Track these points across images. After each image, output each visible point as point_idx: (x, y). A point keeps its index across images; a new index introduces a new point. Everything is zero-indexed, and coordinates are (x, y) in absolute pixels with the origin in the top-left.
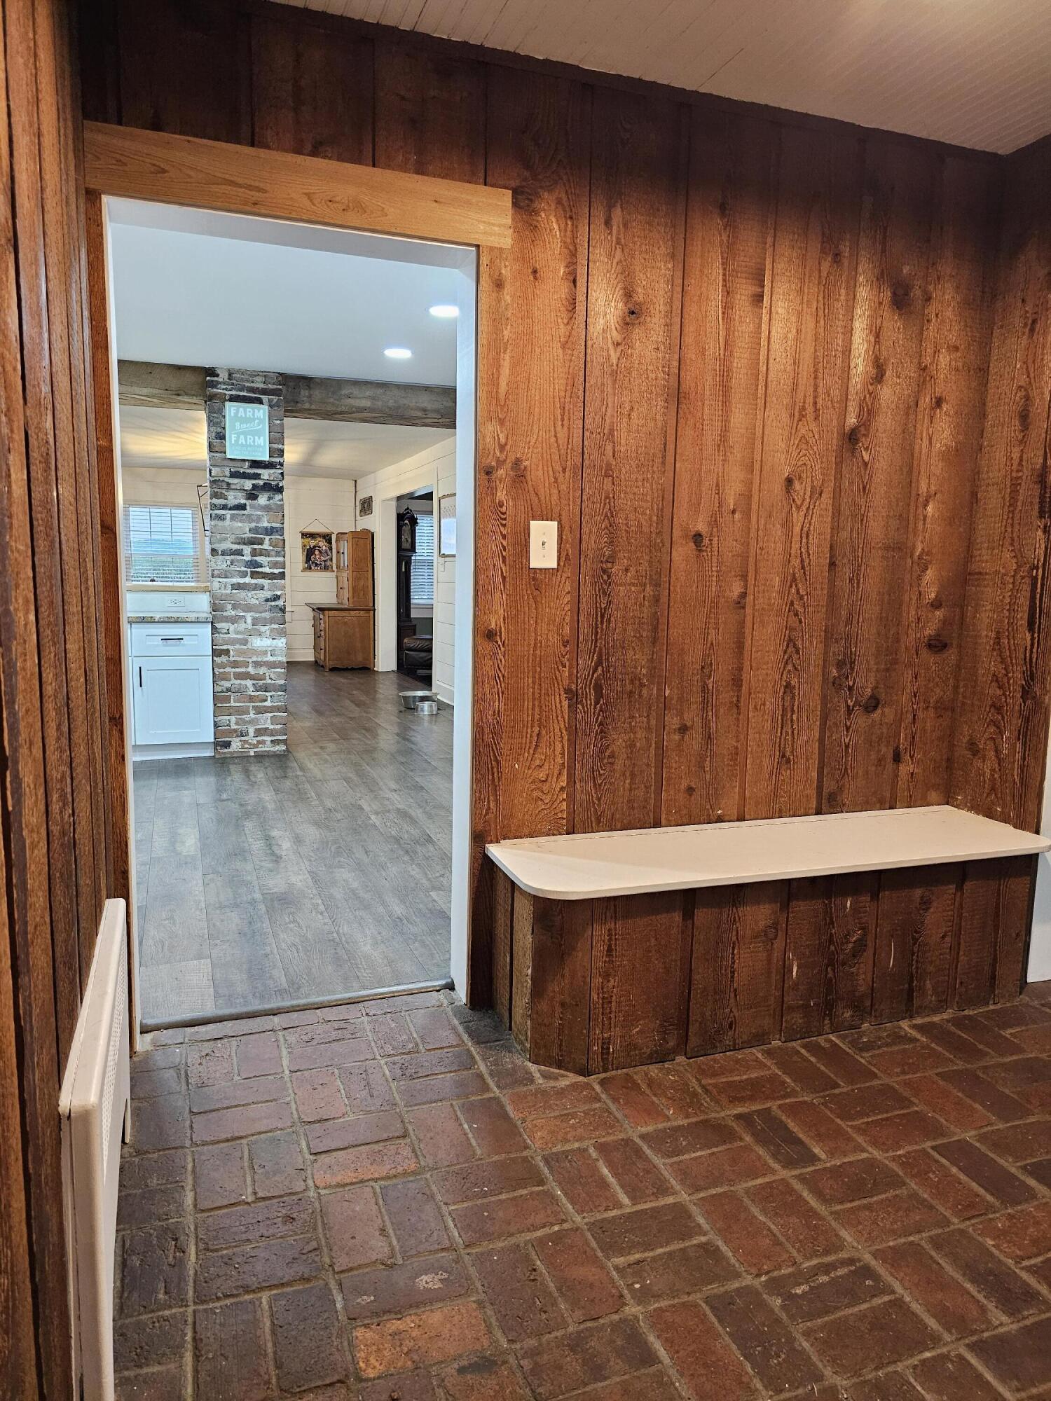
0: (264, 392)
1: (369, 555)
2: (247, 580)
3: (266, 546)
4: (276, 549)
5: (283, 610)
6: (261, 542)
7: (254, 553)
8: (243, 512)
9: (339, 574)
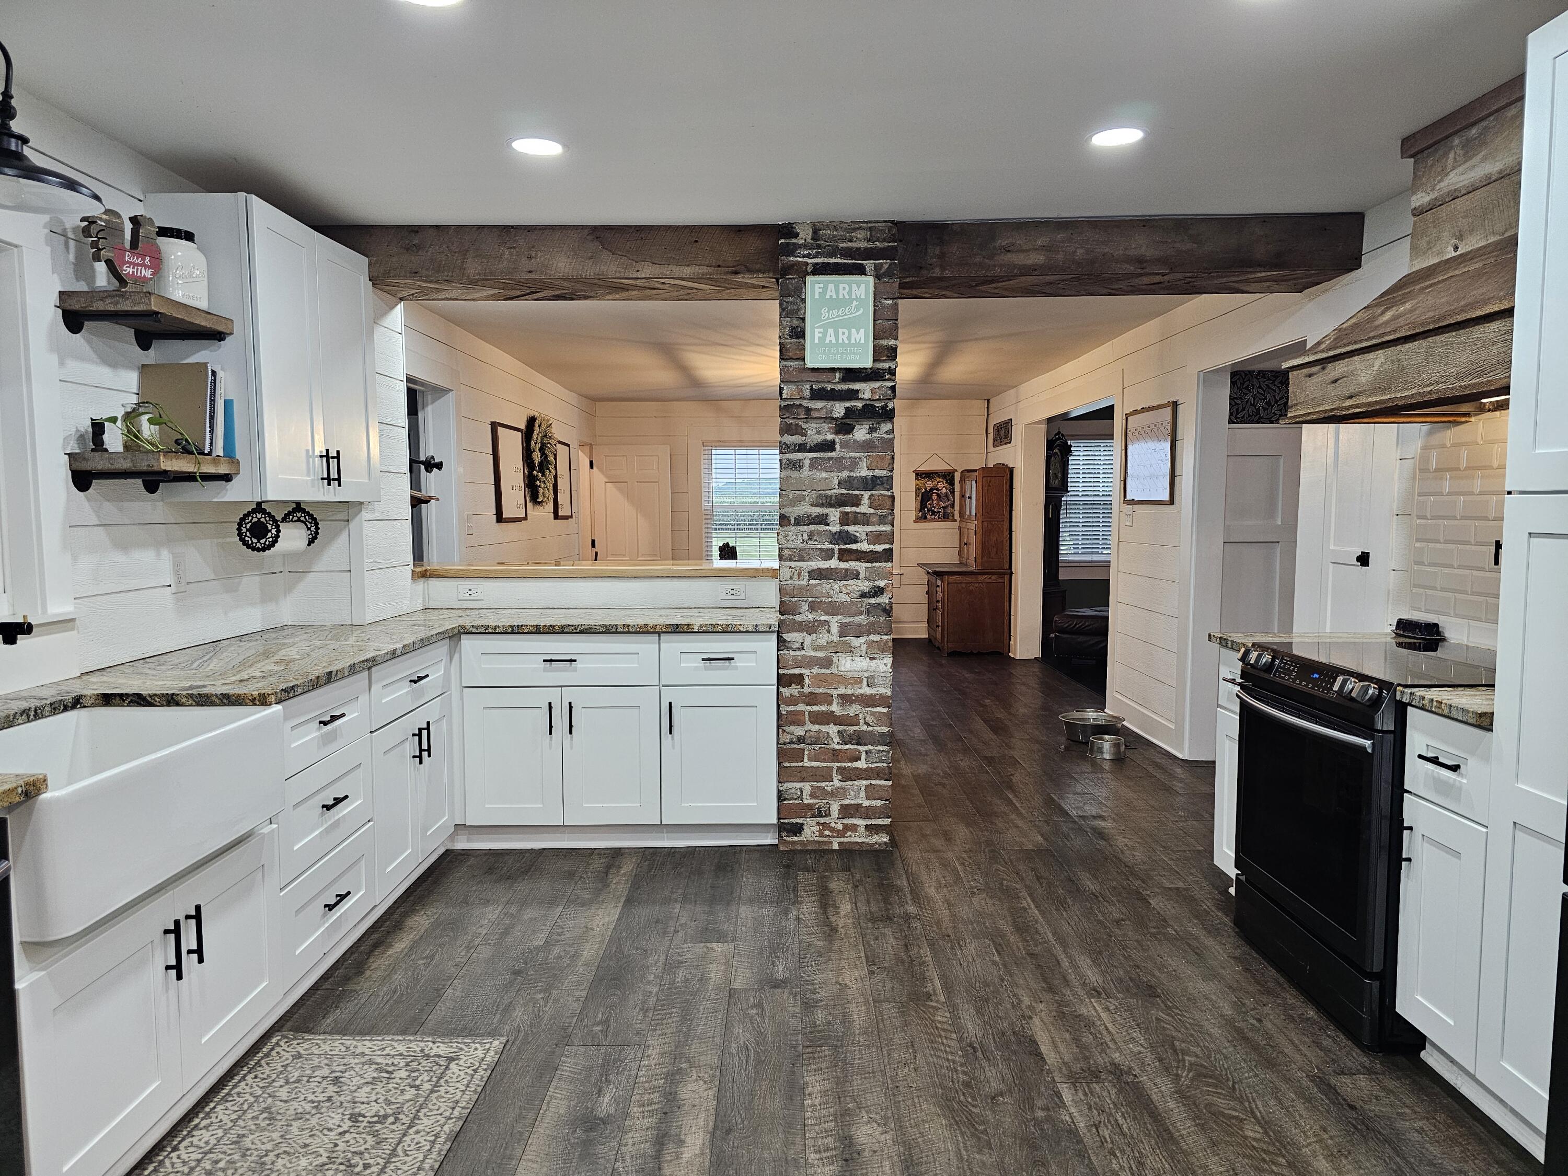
0: (869, 254)
1: (1005, 499)
2: (834, 563)
3: (864, 508)
4: (880, 512)
5: (887, 611)
6: (856, 502)
7: (845, 520)
8: (830, 454)
9: (964, 525)
